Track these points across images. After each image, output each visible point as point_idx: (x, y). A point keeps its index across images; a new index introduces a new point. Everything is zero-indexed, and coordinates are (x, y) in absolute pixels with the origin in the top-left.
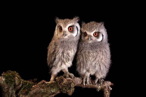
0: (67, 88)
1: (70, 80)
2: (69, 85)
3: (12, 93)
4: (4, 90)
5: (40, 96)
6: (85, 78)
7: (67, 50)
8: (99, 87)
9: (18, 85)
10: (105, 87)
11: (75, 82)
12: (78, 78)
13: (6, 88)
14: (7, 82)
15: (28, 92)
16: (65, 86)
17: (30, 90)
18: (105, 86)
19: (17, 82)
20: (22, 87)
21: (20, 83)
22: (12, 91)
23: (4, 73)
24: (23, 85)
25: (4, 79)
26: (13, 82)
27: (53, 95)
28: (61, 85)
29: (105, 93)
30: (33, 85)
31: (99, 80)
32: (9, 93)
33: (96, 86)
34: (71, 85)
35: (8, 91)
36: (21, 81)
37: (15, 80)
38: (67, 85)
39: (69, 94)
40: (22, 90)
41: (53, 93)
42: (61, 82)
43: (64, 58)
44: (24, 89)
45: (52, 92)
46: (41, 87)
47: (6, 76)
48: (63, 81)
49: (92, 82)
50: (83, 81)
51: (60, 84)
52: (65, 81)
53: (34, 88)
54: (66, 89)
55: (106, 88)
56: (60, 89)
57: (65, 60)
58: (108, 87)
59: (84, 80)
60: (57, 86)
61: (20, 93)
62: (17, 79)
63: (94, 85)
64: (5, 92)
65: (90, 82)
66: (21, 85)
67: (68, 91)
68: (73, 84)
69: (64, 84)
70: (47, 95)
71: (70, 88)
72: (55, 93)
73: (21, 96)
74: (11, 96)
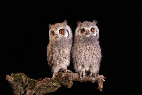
1: (68, 74)
2: (67, 78)
3: (21, 90)
4: (14, 88)
5: (45, 90)
6: (81, 73)
7: (62, 48)
8: (94, 79)
10: (99, 78)
11: (73, 76)
12: (75, 74)
13: (15, 85)
14: (15, 80)
15: (34, 87)
16: (64, 80)
17: (35, 85)
18: (98, 77)
19: (24, 80)
20: (29, 83)
21: (26, 81)
22: (20, 88)
23: (13, 73)
24: (29, 82)
25: (13, 78)
26: (20, 80)
27: (55, 88)
28: (61, 79)
29: (98, 83)
30: (37, 82)
31: (93, 74)
32: (18, 90)
33: (91, 78)
34: (69, 78)
35: (17, 88)
36: (27, 79)
37: (22, 78)
38: (66, 78)
39: (69, 87)
40: (28, 86)
41: (55, 87)
42: (60, 76)
43: (61, 57)
44: (30, 85)
45: (54, 86)
46: (44, 82)
47: (14, 76)
48: (62, 75)
49: (87, 76)
50: (79, 76)
51: (59, 78)
52: (64, 75)
53: (39, 83)
54: (65, 82)
55: (99, 79)
56: (60, 83)
57: (62, 58)
58: (101, 78)
59: (81, 75)
60: (58, 80)
61: (27, 88)
62: (24, 77)
63: (89, 78)
64: (15, 89)
65: (86, 76)
67: (67, 84)
68: (71, 77)
69: (63, 77)
70: (50, 89)
71: (69, 81)
72: (56, 87)
73: (28, 91)
74: (20, 92)
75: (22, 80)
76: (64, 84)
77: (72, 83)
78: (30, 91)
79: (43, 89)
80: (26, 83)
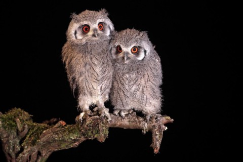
0: (94, 132)
2: (95, 126)
3: (15, 144)
4: (3, 140)
5: (57, 146)
8: (146, 126)
9: (22, 131)
10: (154, 126)
13: (5, 136)
14: (4, 127)
15: (36, 141)
16: (89, 130)
17: (39, 138)
18: (153, 124)
19: (20, 127)
20: (28, 133)
21: (24, 128)
22: (13, 141)
24: (29, 130)
26: (13, 126)
28: (84, 128)
29: (154, 134)
30: (44, 130)
32: (10, 144)
34: (98, 127)
35: (8, 141)
36: (25, 125)
37: (16, 123)
38: (92, 127)
39: (100, 141)
41: (75, 141)
44: (30, 137)
45: (71, 139)
46: (54, 133)
48: (86, 122)
51: (81, 126)
53: (45, 134)
54: (92, 132)
55: (155, 128)
58: (159, 125)
60: (78, 129)
61: (24, 143)
62: (19, 121)
63: (138, 124)
64: (5, 142)
66: (26, 131)
67: (96, 136)
69: (87, 126)
70: (66, 144)
71: (98, 132)
72: (77, 140)
73: (26, 147)
74: (14, 147)
75: (17, 126)
76: (90, 137)
77: (107, 132)
78: (29, 149)
79: (54, 144)
80: (23, 133)
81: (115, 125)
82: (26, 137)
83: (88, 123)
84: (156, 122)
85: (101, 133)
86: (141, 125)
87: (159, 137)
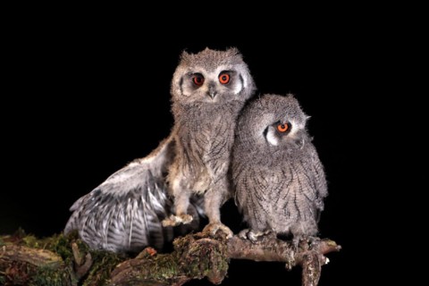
0: (202, 266)
2: (204, 256)
8: (292, 257)
9: (81, 265)
10: (306, 256)
15: (104, 281)
16: (195, 261)
17: (109, 277)
18: (305, 253)
19: (78, 259)
21: (84, 259)
24: (94, 262)
28: (185, 259)
29: (305, 271)
30: (117, 263)
36: (86, 253)
38: (200, 257)
39: (214, 282)
40: (90, 277)
41: (170, 281)
45: (164, 278)
46: (134, 267)
48: (189, 248)
51: (181, 256)
52: (194, 247)
53: (120, 270)
54: (199, 267)
55: (308, 260)
58: (315, 256)
62: (76, 247)
63: (279, 254)
66: (88, 264)
67: (206, 273)
71: (210, 266)
72: (175, 281)
75: (73, 255)
76: (196, 274)
77: (226, 267)
80: (83, 267)
81: (240, 254)
82: (88, 274)
83: (191, 250)
84: (310, 249)
85: (215, 267)
86: (284, 255)
87: (315, 275)
